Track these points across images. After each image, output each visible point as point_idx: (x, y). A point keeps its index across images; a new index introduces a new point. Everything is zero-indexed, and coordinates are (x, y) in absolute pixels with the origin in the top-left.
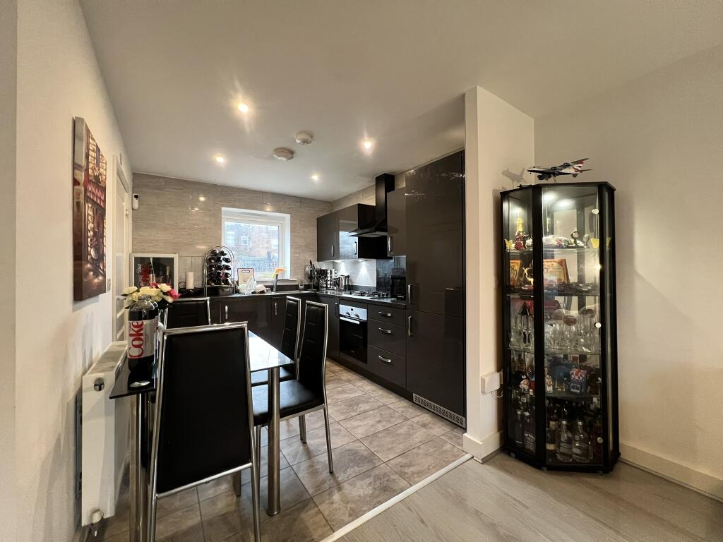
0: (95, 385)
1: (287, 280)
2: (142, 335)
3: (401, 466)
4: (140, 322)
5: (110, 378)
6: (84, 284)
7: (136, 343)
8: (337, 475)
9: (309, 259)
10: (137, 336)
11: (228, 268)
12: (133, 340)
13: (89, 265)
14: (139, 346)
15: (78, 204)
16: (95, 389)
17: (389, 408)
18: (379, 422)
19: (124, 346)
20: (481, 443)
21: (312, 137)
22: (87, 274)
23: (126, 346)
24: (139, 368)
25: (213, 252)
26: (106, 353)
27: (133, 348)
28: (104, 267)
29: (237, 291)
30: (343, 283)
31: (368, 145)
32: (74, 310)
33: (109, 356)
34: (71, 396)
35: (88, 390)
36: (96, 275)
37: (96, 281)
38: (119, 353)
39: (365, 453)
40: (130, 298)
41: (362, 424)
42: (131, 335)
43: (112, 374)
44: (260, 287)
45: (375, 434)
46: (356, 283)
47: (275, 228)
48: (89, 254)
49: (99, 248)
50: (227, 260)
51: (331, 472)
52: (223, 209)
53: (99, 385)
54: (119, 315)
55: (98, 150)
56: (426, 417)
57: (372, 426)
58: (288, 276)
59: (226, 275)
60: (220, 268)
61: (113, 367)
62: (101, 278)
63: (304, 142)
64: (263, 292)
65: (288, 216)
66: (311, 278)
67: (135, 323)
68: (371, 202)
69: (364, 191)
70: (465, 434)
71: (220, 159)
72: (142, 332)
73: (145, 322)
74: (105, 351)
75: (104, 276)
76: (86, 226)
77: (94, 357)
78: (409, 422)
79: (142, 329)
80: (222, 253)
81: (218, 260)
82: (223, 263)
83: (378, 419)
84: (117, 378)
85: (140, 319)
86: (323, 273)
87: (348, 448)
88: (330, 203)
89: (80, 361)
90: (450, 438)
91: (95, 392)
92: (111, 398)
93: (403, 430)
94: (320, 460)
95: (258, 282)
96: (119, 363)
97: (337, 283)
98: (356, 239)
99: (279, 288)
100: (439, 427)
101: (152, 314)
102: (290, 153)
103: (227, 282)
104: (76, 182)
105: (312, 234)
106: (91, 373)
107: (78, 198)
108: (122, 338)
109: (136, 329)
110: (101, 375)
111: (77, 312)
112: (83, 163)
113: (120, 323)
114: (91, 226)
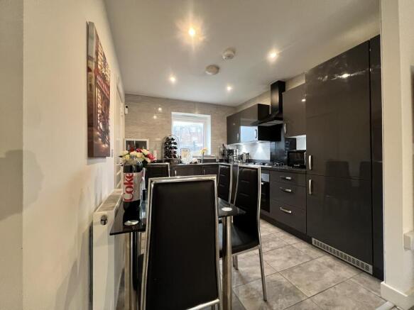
0: (102, 220)
1: (210, 156)
2: (132, 184)
3: (326, 305)
4: (131, 174)
5: (111, 215)
6: (94, 146)
7: (129, 190)
8: (271, 304)
9: (222, 143)
10: (129, 184)
11: (175, 148)
12: (127, 187)
13: (98, 133)
14: (130, 192)
15: (91, 85)
16: (101, 223)
17: (294, 248)
18: (290, 258)
19: (120, 192)
20: (406, 296)
21: (234, 52)
22: (97, 140)
23: (122, 192)
24: (131, 209)
25: (168, 138)
26: (110, 196)
27: (127, 194)
28: (109, 139)
29: (181, 162)
30: (245, 158)
31: (273, 55)
32: (88, 164)
33: (112, 199)
34: (86, 227)
35: (96, 224)
36: (104, 142)
37: (103, 146)
38: (118, 197)
39: (288, 286)
40: (124, 159)
41: (277, 258)
42: (125, 184)
43: (113, 212)
44: (194, 160)
45: (291, 269)
46: (254, 157)
47: (201, 125)
48: (98, 125)
49: (106, 124)
50: (175, 143)
51: (265, 300)
52: (173, 113)
53: (104, 221)
54: (118, 174)
55: (104, 56)
56: (329, 260)
57: (286, 261)
58: (209, 153)
59: (175, 152)
60: (171, 148)
61: (114, 207)
62: (107, 145)
63: (229, 57)
64: (196, 163)
65: (209, 117)
66: (223, 155)
67: (128, 175)
68: (267, 102)
69: (261, 96)
70: (383, 283)
71: (173, 79)
72: (132, 182)
73: (135, 174)
74: (110, 194)
75: (109, 144)
76: (96, 105)
77: (103, 198)
78: (315, 262)
79: (132, 180)
80: (173, 139)
81: (170, 143)
82: (173, 145)
83: (288, 256)
84: (116, 216)
85: (131, 172)
86: (231, 152)
87: (272, 278)
88: (235, 108)
89: (93, 201)
90: (361, 282)
91: (101, 225)
92: (111, 234)
93: (313, 268)
94: (253, 286)
95: (193, 157)
96: (117, 204)
97: (241, 157)
98: (257, 128)
99: (205, 161)
100: (345, 270)
101: (139, 169)
102: (216, 69)
103: (175, 157)
104: (89, 70)
105: (223, 127)
106: (99, 211)
107: (91, 81)
108: (120, 187)
109: (129, 179)
110: (105, 213)
111: (90, 166)
112: (94, 56)
113: (119, 178)
114: (99, 105)
